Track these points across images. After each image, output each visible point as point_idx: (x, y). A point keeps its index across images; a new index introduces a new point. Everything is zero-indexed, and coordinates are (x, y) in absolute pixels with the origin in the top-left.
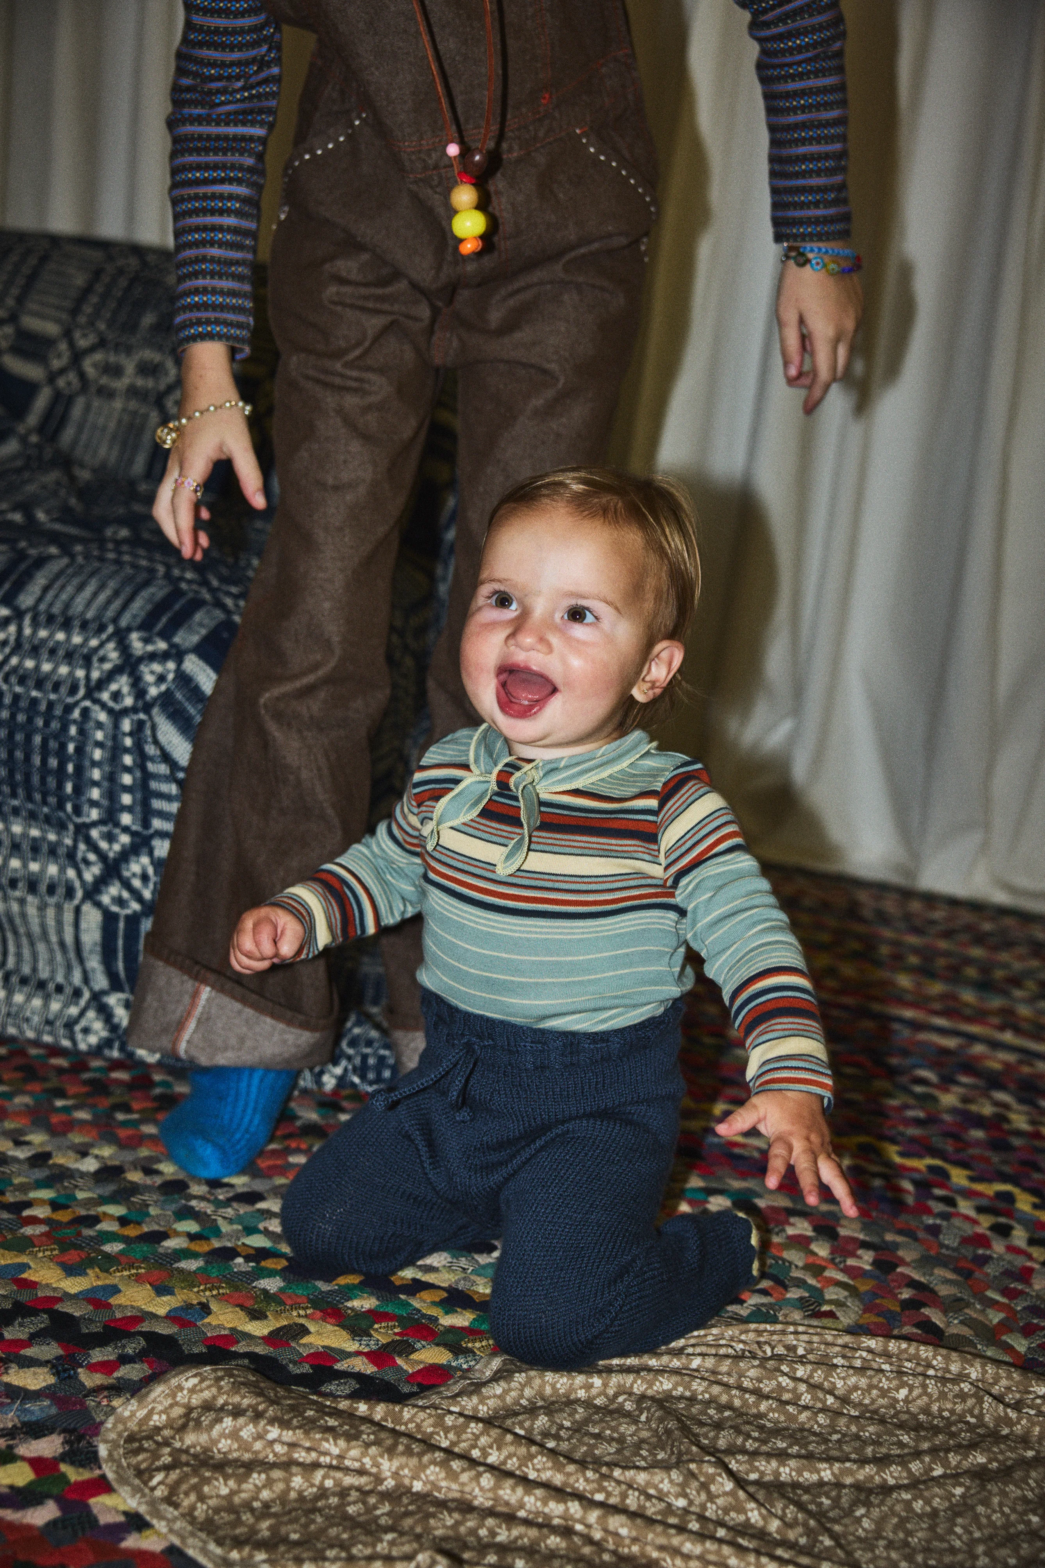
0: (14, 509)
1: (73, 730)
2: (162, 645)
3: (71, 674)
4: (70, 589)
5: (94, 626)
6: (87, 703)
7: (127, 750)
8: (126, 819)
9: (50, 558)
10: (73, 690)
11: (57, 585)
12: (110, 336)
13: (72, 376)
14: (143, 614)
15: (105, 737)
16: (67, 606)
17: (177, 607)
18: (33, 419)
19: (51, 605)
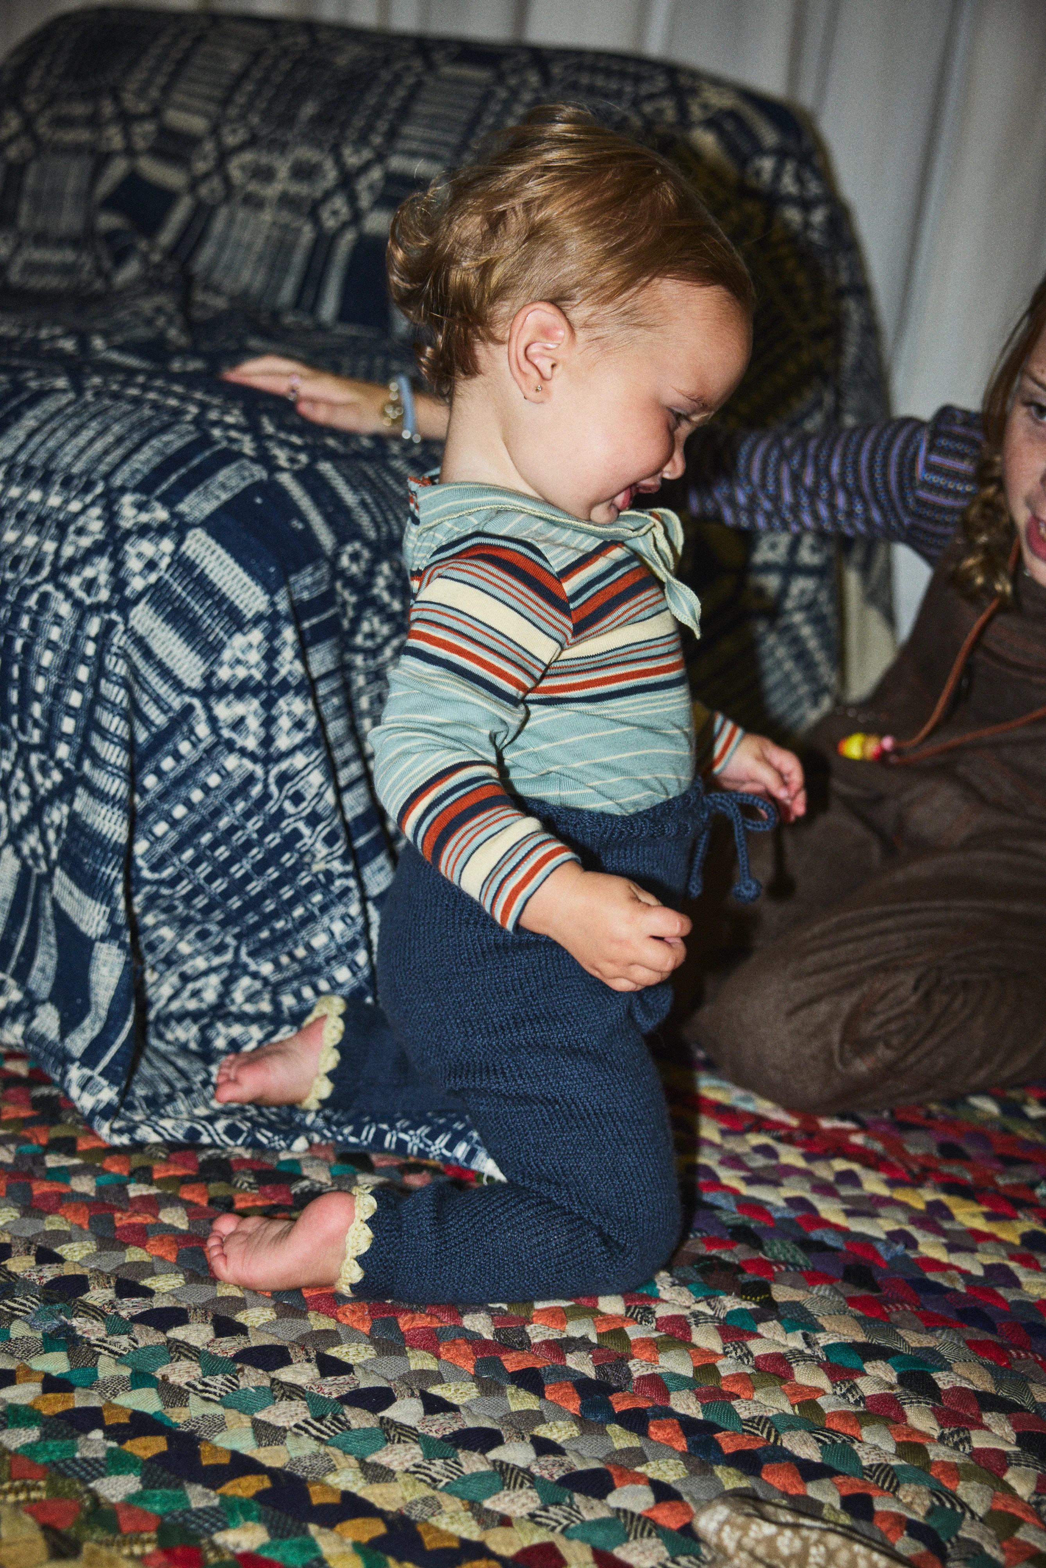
0: (66, 335)
1: (25, 622)
2: (161, 514)
3: (38, 546)
4: (61, 434)
5: (79, 483)
6: (49, 588)
7: (84, 660)
8: (63, 751)
9: (53, 391)
10: (36, 568)
11: (48, 428)
12: (264, 132)
13: (216, 183)
14: (146, 470)
15: (62, 637)
16: (53, 455)
17: (195, 462)
18: (166, 237)
19: (33, 455)
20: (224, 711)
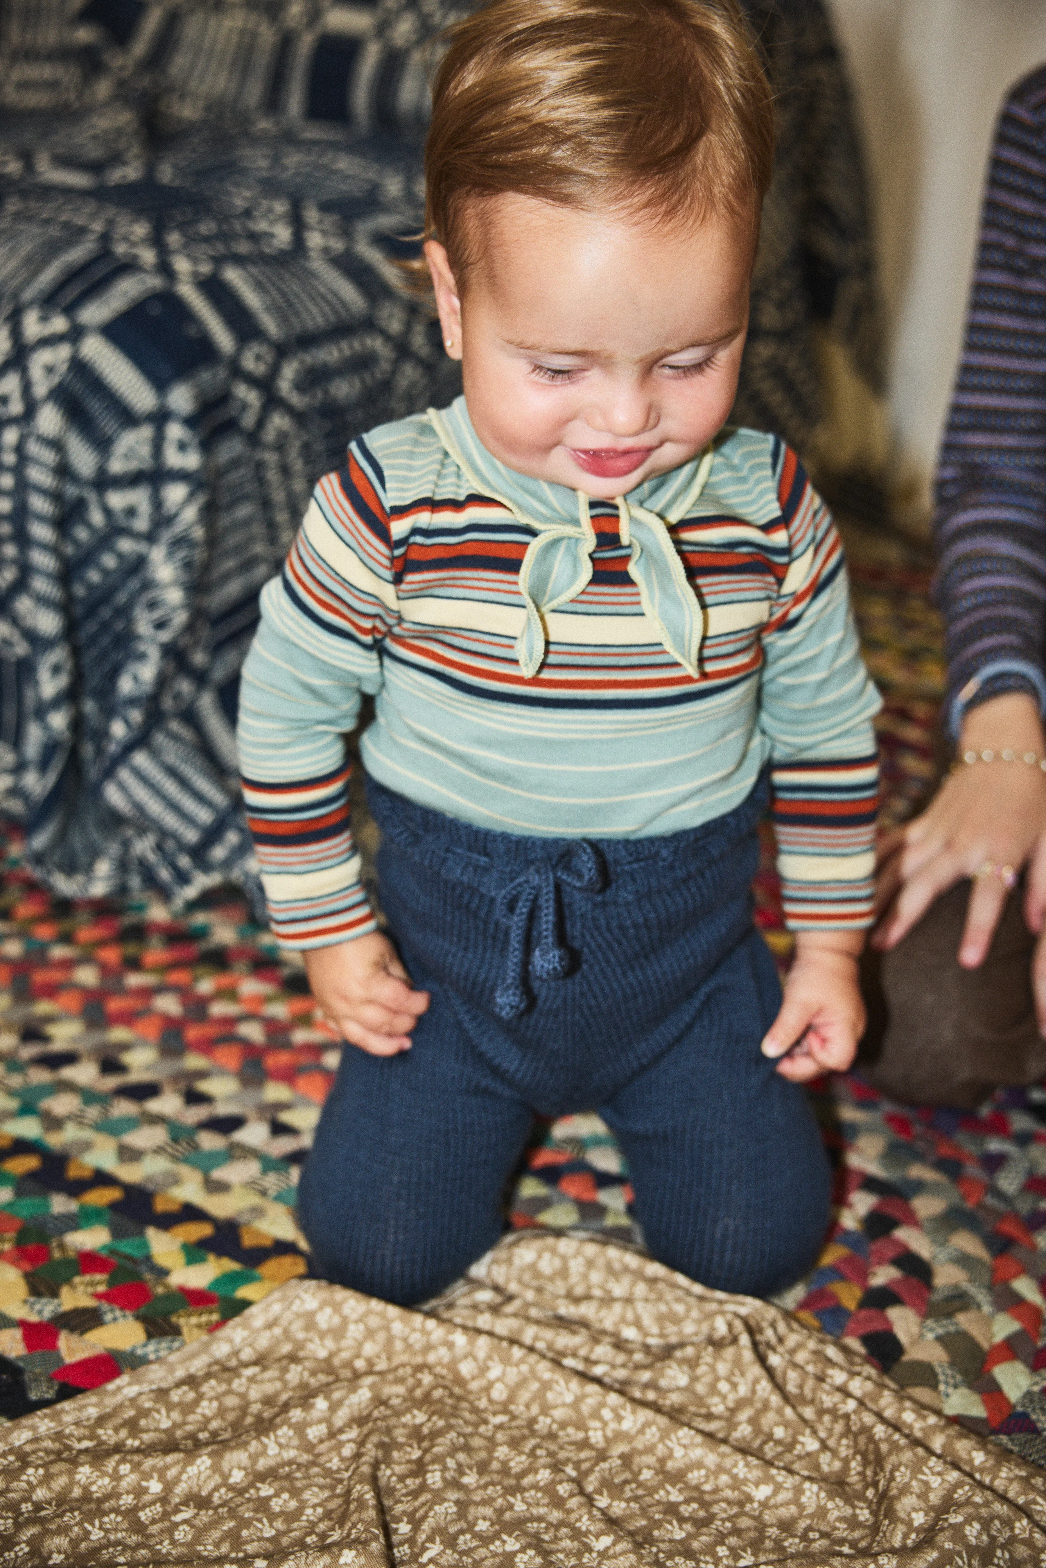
2: (61, 325)
20: (117, 500)
